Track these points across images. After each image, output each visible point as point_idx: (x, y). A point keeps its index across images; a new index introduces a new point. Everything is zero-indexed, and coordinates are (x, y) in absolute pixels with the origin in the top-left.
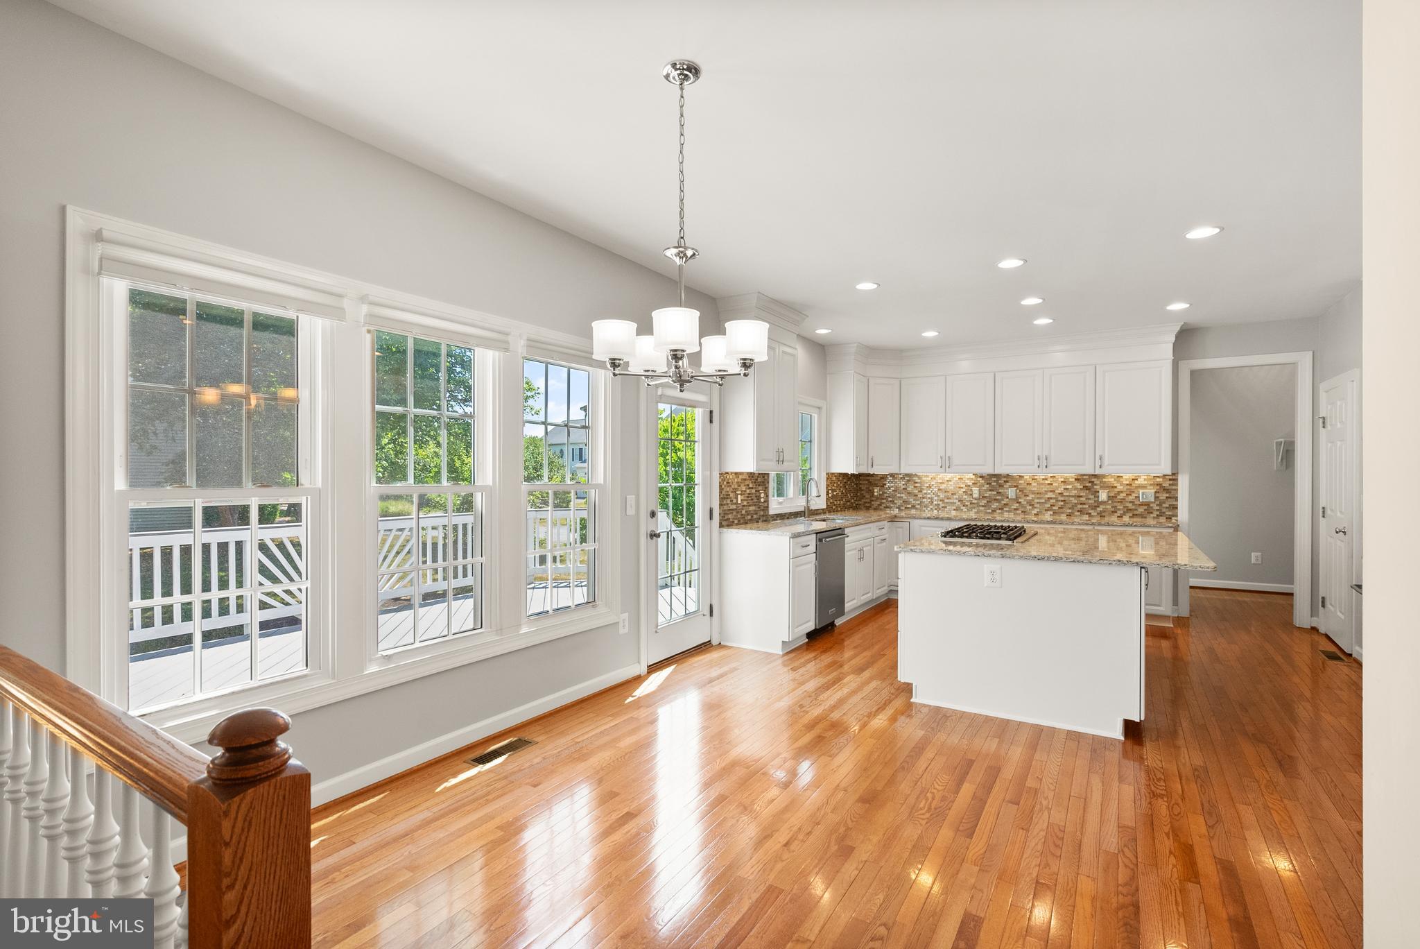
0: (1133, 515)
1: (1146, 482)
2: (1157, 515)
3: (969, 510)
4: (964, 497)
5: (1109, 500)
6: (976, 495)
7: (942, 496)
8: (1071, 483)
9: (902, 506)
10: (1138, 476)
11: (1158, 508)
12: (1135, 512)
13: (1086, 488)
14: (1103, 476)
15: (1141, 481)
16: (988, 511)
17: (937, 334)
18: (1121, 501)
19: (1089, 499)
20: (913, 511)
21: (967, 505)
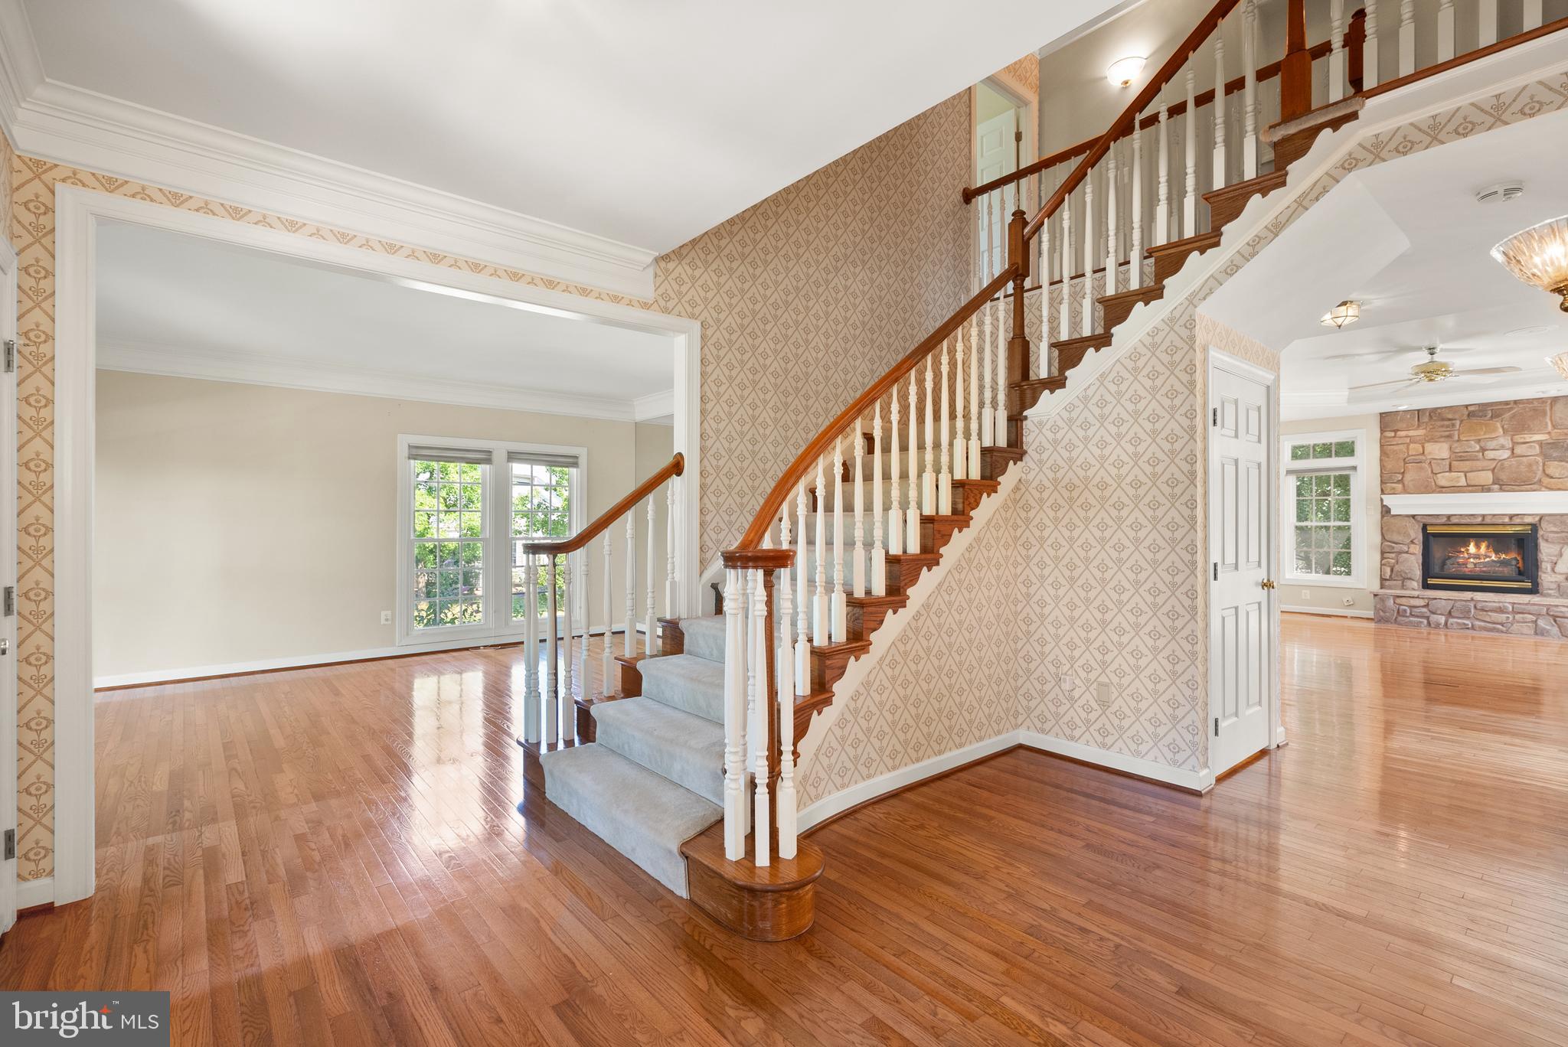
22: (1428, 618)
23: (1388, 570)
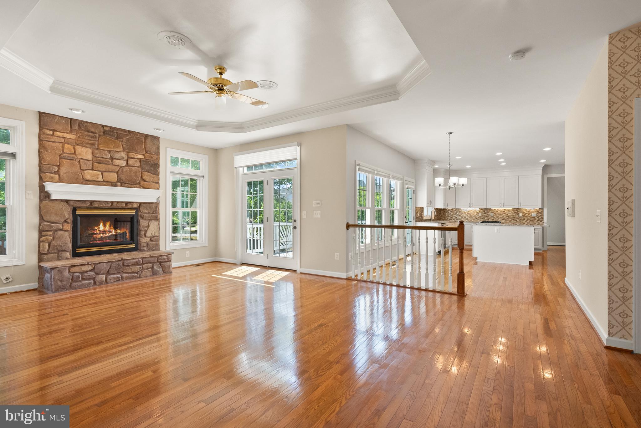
1: (534, 211)
2: (537, 220)
3: (478, 220)
4: (476, 215)
6: (480, 215)
7: (469, 216)
8: (511, 211)
11: (538, 218)
12: (531, 220)
13: (515, 212)
14: (521, 209)
15: (532, 210)
16: (484, 220)
18: (526, 217)
19: (516, 216)
21: (477, 218)
22: (94, 279)
23: (46, 245)
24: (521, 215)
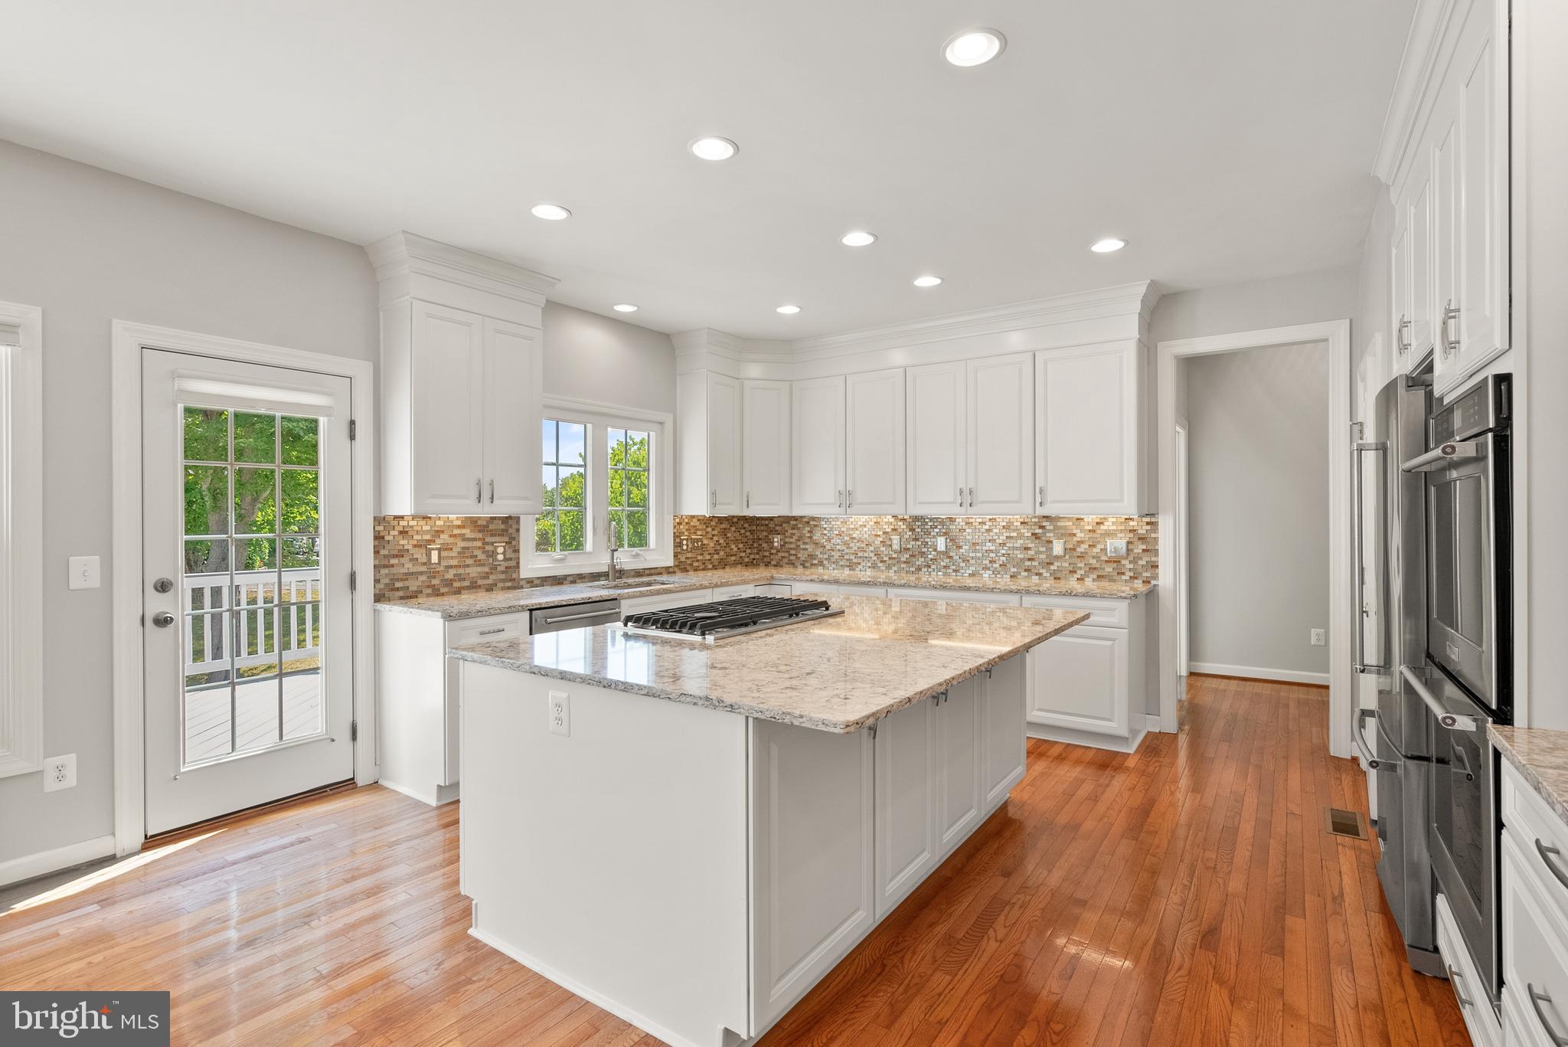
0: (1098, 576)
1: (1114, 528)
2: (1131, 577)
3: (889, 568)
4: (882, 549)
5: (1065, 554)
6: (896, 547)
7: (854, 547)
8: (1016, 529)
9: (807, 561)
10: (1105, 519)
11: (1131, 566)
12: (1101, 573)
13: (1035, 536)
14: (1053, 518)
15: (1108, 525)
16: (911, 569)
17: (798, 310)
18: (1081, 557)
19: (1041, 552)
20: (820, 570)
21: (885, 561)
24: (1058, 548)
